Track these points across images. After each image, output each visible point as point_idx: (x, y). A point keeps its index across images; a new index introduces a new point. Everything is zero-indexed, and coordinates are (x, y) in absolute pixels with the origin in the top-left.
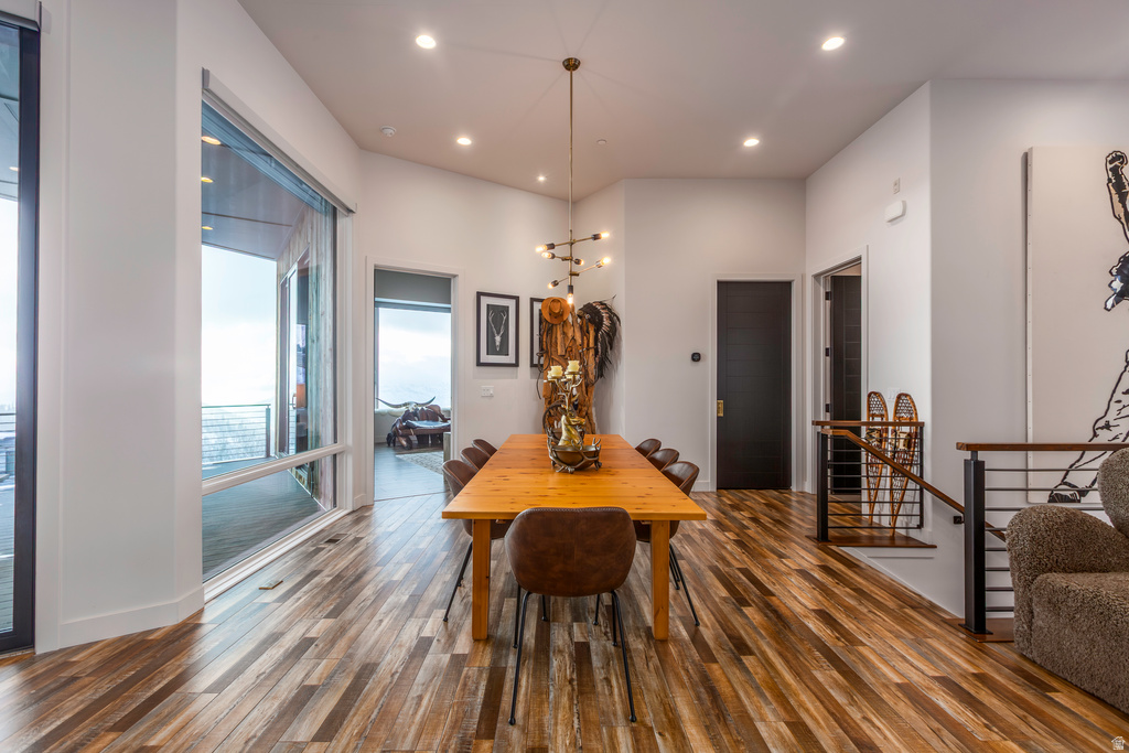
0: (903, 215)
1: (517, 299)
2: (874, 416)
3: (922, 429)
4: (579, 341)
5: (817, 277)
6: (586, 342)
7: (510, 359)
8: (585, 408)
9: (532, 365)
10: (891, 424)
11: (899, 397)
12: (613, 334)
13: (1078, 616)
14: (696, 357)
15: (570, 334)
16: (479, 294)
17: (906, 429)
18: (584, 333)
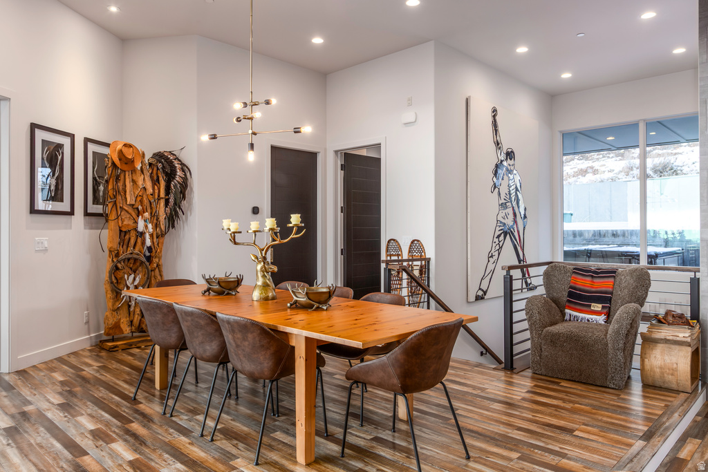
0: (415, 122)
1: (72, 136)
2: (391, 255)
3: (429, 262)
4: (150, 190)
5: (336, 152)
6: (157, 191)
7: (64, 206)
8: (157, 260)
9: (87, 214)
10: (405, 261)
11: (413, 242)
12: (185, 185)
13: (565, 344)
14: (256, 211)
15: (140, 183)
16: (34, 127)
17: (418, 263)
18: (156, 182)
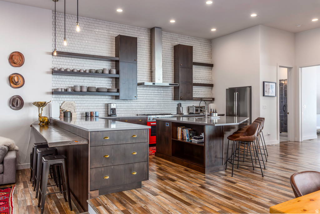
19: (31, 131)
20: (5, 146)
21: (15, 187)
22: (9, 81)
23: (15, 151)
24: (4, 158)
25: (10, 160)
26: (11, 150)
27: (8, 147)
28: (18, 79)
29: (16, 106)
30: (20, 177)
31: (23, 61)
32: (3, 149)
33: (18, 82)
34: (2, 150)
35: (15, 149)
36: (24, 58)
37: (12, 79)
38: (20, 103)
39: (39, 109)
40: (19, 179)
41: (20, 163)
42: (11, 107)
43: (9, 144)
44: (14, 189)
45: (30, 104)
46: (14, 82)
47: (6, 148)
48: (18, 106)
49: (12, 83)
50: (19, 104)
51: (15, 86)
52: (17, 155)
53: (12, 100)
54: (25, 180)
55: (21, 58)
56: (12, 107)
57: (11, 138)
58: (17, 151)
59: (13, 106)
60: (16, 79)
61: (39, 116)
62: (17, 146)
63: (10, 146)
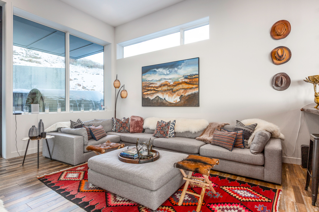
19: (302, 117)
20: (266, 131)
21: (281, 193)
22: (272, 57)
23: (280, 140)
24: (264, 147)
25: (273, 152)
26: (275, 138)
27: (271, 133)
28: (283, 52)
29: (280, 85)
30: (287, 175)
31: (288, 30)
32: (264, 134)
33: (282, 55)
34: (262, 135)
35: (279, 137)
36: (290, 26)
37: (275, 54)
38: (285, 81)
39: (316, 86)
40: (286, 180)
41: (286, 156)
42: (273, 88)
43: (271, 130)
44: (280, 196)
45: (300, 83)
46: (277, 57)
47: (268, 134)
48: (283, 85)
49: (274, 59)
50: (285, 83)
51: (279, 62)
52: (283, 145)
53: (275, 78)
54: (296, 183)
55: (286, 27)
56: (275, 87)
57: (274, 123)
58: (282, 140)
59: (277, 85)
60: (280, 52)
61: (316, 96)
62: (283, 134)
63: (272, 132)
